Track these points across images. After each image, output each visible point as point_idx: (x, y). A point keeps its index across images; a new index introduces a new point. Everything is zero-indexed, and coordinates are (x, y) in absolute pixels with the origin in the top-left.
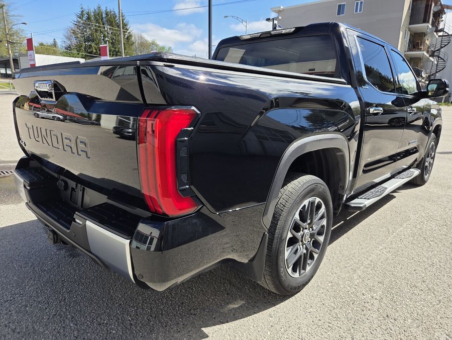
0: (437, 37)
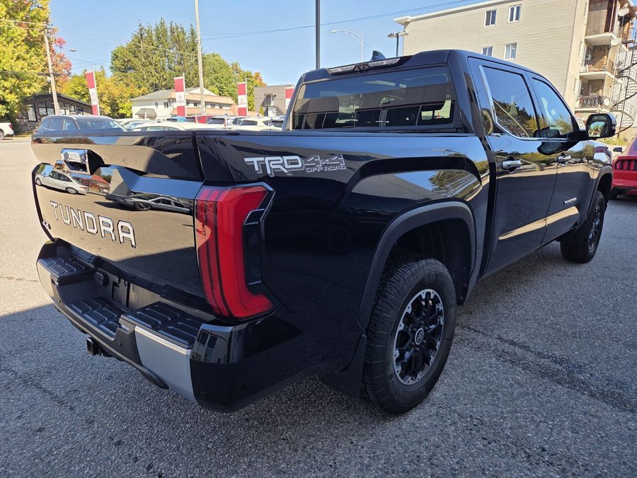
0: (627, 50)
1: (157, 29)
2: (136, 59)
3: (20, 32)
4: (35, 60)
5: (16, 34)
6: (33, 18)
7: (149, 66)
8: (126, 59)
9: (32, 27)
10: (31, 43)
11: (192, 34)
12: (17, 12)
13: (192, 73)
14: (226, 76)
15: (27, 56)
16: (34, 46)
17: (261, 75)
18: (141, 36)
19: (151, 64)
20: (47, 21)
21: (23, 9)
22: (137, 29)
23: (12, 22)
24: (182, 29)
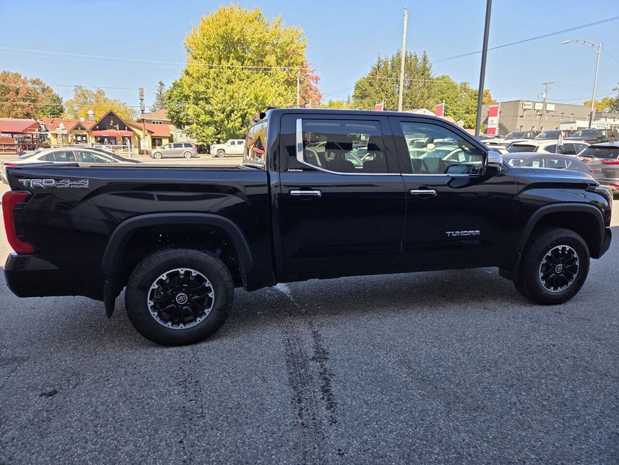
1: (393, 60)
2: (372, 88)
3: (282, 75)
4: (290, 96)
5: (280, 77)
6: (293, 63)
7: (382, 93)
8: (364, 89)
9: (292, 70)
10: (290, 83)
11: (424, 60)
12: (283, 60)
13: (418, 95)
14: (453, 95)
15: (285, 93)
16: (291, 85)
17: (490, 92)
18: (379, 67)
19: (383, 91)
20: (302, 64)
21: (287, 58)
22: (376, 62)
23: (278, 68)
24: (415, 56)
